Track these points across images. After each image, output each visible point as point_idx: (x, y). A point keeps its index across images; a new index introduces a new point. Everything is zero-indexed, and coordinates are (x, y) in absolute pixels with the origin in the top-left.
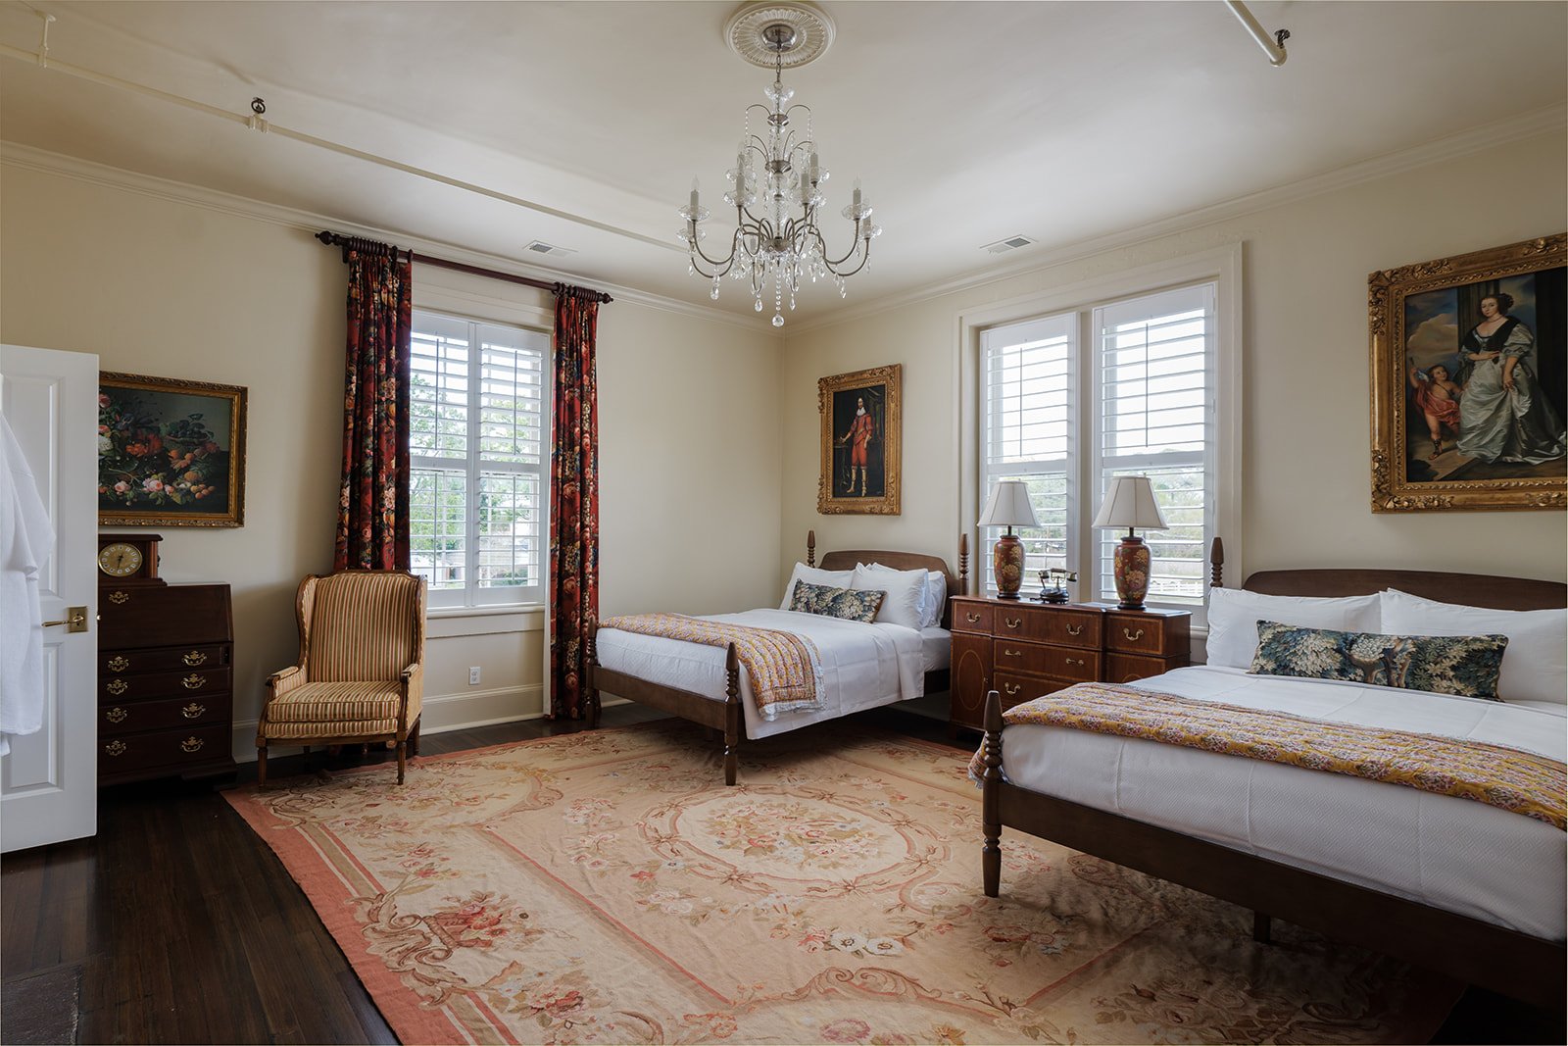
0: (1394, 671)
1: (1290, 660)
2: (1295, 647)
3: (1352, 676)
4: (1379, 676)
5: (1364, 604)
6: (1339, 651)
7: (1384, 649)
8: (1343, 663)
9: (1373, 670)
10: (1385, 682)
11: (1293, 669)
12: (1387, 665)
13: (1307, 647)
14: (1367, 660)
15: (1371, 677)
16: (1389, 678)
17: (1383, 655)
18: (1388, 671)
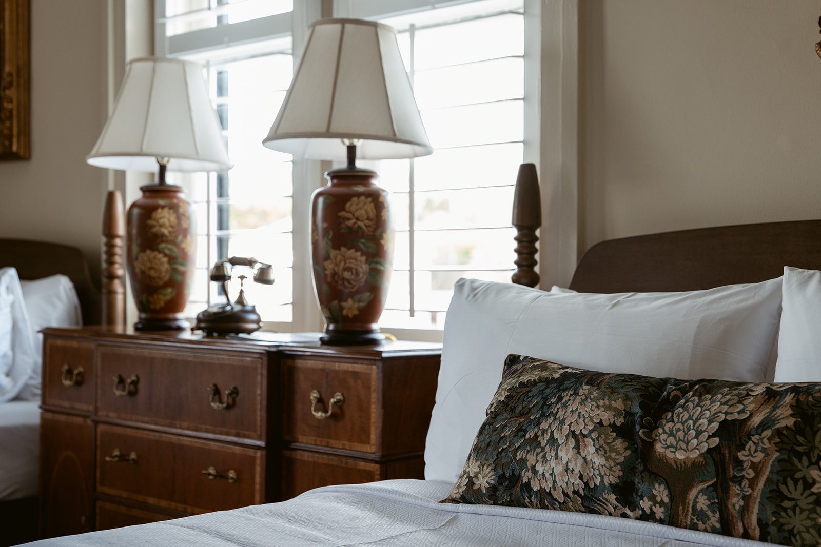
0: (735, 489)
1: (523, 461)
2: (538, 423)
3: (645, 504)
4: (703, 503)
5: (750, 302)
6: (625, 431)
7: (723, 424)
8: (628, 468)
9: (690, 487)
10: (714, 520)
11: (528, 486)
12: (721, 471)
13: (562, 422)
14: (680, 456)
15: (685, 505)
16: (721, 506)
17: (717, 440)
18: (720, 493)
